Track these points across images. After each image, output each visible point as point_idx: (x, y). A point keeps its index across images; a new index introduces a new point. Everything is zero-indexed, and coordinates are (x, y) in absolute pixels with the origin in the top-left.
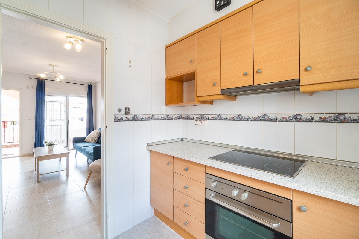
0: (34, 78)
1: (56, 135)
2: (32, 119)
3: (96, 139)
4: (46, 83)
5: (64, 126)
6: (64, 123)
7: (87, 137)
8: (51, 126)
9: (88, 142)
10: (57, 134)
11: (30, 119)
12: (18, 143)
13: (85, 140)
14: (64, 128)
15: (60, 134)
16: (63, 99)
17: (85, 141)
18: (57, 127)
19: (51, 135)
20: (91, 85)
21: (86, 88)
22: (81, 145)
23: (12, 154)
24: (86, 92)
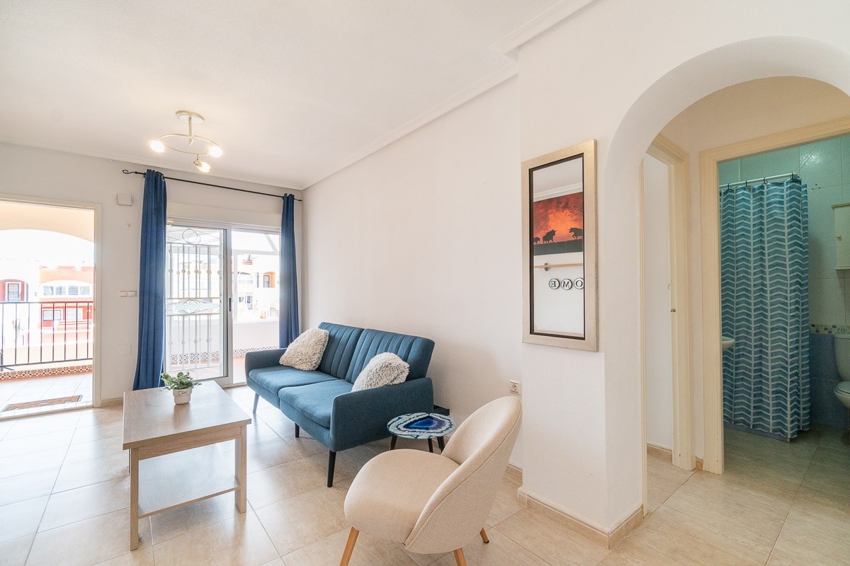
0: (136, 173)
1: (196, 342)
2: (130, 294)
3: (316, 359)
4: (171, 188)
5: (218, 316)
6: (216, 307)
7: (288, 349)
8: (184, 316)
9: (291, 368)
10: (198, 338)
11: (124, 294)
12: (90, 362)
13: (283, 360)
14: (217, 319)
15: (208, 341)
16: (212, 237)
17: (281, 362)
18: (198, 319)
19: (183, 343)
20: (291, 195)
21: (278, 204)
22: (273, 378)
23: (77, 398)
24: (278, 218)
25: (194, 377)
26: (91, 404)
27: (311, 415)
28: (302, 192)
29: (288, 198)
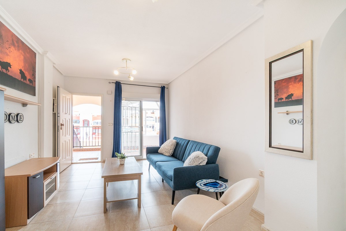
0: (113, 83)
1: (131, 142)
2: (111, 124)
3: (171, 152)
4: (123, 87)
5: (138, 133)
6: (138, 130)
7: (161, 147)
8: (127, 132)
9: (162, 154)
10: (132, 141)
11: (109, 124)
12: (100, 147)
13: (159, 151)
14: (138, 134)
15: (135, 142)
16: (137, 104)
17: (159, 152)
18: (132, 134)
19: (127, 142)
20: (164, 86)
21: (159, 90)
22: (155, 157)
23: (97, 159)
24: (159, 96)
25: (126, 155)
26: (100, 161)
27: (166, 174)
28: (168, 85)
29: (163, 87)
